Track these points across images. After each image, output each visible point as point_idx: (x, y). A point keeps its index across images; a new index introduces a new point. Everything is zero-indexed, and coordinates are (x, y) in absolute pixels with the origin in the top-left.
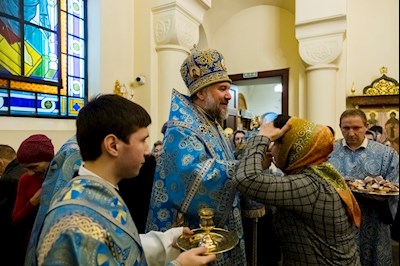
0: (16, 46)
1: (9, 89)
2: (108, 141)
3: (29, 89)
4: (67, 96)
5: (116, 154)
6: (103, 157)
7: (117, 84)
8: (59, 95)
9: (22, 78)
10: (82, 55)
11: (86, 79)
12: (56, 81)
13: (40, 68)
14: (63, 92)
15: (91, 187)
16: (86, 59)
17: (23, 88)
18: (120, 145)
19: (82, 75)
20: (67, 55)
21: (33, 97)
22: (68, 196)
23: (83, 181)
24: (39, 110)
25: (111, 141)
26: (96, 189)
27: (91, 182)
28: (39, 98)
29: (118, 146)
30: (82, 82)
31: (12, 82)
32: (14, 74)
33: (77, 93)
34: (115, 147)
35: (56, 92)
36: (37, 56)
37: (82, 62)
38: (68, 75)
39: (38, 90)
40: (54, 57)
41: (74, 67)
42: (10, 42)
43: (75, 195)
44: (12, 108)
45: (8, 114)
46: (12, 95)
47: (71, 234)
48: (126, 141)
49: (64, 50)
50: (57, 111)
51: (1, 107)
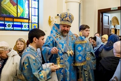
0: (15, 7)
1: (13, 22)
2: (34, 39)
3: (19, 21)
4: (32, 23)
5: (36, 42)
6: (33, 42)
7: (50, 17)
8: (29, 23)
9: (17, 18)
10: (37, 7)
11: (38, 16)
12: (28, 18)
13: (23, 14)
14: (30, 21)
16: (38, 9)
17: (18, 21)
18: (37, 40)
19: (37, 15)
20: (32, 8)
21: (21, 24)
22: (27, 50)
23: (29, 48)
24: (22, 28)
25: (35, 39)
26: (32, 49)
28: (22, 24)
30: (37, 17)
31: (14, 19)
32: (15, 16)
33: (35, 22)
34: (36, 40)
35: (28, 22)
36: (22, 9)
37: (37, 10)
38: (32, 15)
39: (22, 21)
40: (27, 9)
41: (34, 12)
42: (14, 6)
43: (28, 50)
44: (14, 28)
45: (13, 30)
46: (14, 24)
48: (38, 39)
49: (30, 6)
50: (28, 28)
51: (11, 28)
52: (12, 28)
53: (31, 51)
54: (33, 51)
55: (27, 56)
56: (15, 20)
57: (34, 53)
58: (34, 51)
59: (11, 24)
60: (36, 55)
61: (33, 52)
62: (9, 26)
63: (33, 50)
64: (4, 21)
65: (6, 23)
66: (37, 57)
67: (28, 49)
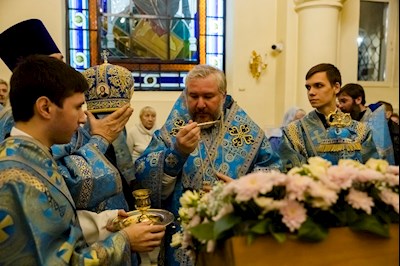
1: (159, 71)
3: (174, 69)
5: (49, 117)
9: (169, 62)
10: (221, 33)
11: (224, 54)
12: (196, 60)
15: (26, 147)
16: (224, 36)
17: (170, 69)
18: (53, 108)
19: (221, 51)
20: (206, 35)
21: (177, 76)
22: (3, 154)
24: (181, 85)
25: (43, 103)
26: (31, 148)
27: (25, 141)
28: (181, 76)
29: (50, 109)
34: (47, 110)
37: (220, 39)
38: (206, 53)
39: (181, 69)
42: (160, 35)
43: (9, 152)
44: (162, 85)
45: (159, 89)
46: (162, 75)
47: (14, 183)
48: (60, 105)
49: (202, 32)
51: (154, 84)
52: (158, 86)
53: (23, 155)
54: (33, 155)
55: (7, 180)
56: (163, 67)
57: (41, 165)
58: (40, 154)
59: (155, 76)
60: (50, 174)
61: (32, 161)
62: (150, 80)
63: (36, 150)
64: (140, 71)
65: (143, 75)
66: (52, 179)
67: (12, 147)
